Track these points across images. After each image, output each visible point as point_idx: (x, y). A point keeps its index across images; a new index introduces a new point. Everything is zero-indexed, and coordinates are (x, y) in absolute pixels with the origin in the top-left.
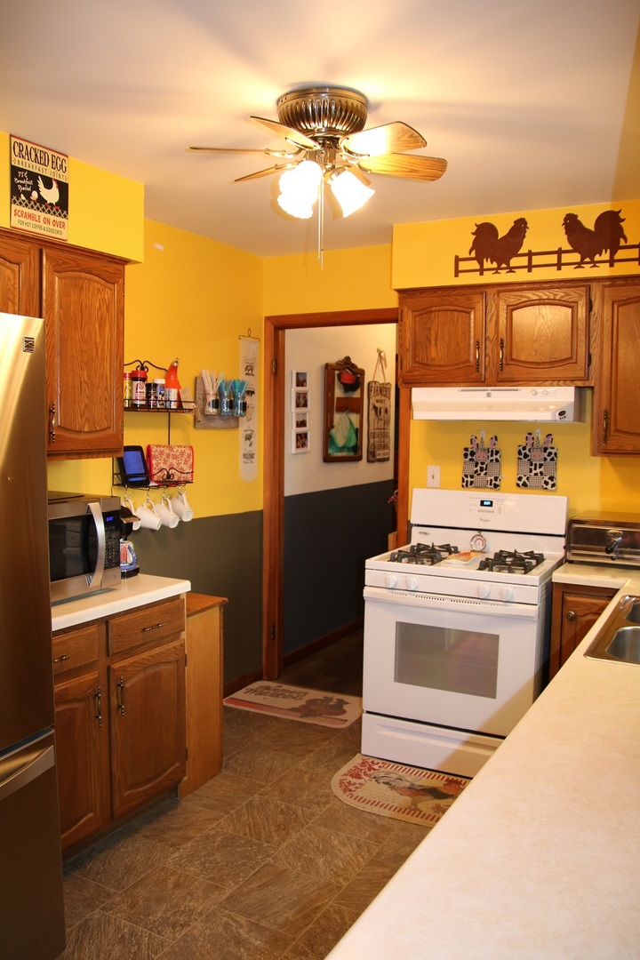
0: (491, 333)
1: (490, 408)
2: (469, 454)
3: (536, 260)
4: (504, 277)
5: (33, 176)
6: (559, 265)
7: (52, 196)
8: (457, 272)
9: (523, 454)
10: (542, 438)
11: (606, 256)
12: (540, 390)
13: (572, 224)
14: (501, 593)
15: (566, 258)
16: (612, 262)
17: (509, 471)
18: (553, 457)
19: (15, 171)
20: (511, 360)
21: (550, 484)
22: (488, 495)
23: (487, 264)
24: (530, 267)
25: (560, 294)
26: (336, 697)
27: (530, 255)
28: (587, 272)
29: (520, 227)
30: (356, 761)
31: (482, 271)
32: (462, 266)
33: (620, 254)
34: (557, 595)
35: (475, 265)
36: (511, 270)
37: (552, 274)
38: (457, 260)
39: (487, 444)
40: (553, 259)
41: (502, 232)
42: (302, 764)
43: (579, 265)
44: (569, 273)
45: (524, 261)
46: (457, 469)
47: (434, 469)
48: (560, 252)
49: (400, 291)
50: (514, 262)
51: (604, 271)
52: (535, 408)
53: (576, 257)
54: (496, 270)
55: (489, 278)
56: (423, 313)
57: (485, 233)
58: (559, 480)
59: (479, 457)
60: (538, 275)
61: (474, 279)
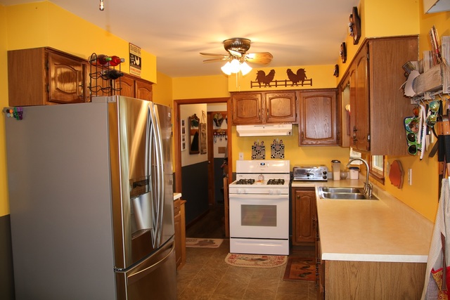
0: (264, 107)
1: (264, 132)
2: (254, 148)
3: (278, 83)
4: (268, 88)
5: (134, 56)
6: (286, 85)
7: (138, 62)
8: (252, 87)
9: (273, 147)
10: (279, 141)
11: (300, 83)
12: (281, 125)
13: (289, 72)
14: (277, 191)
15: (288, 83)
16: (302, 85)
17: (268, 153)
18: (283, 148)
19: (130, 54)
20: (271, 116)
21: (282, 157)
22: (263, 161)
23: (262, 84)
24: (276, 86)
25: (286, 94)
26: (209, 240)
27: (276, 81)
28: (295, 87)
29: (272, 73)
30: (229, 255)
31: (260, 86)
32: (253, 84)
33: (305, 82)
34: (293, 191)
35: (258, 84)
36: (270, 86)
37: (283, 88)
38: (252, 82)
39: (260, 144)
40: (284, 83)
41: (267, 74)
42: (211, 258)
43: (292, 85)
44: (289, 88)
45: (274, 83)
46: (250, 154)
47: (242, 154)
48: (286, 81)
49: (231, 92)
50: (271, 84)
51: (300, 87)
52: (280, 131)
53: (291, 83)
54: (265, 86)
55: (263, 89)
56: (240, 100)
57: (261, 74)
58: (285, 156)
59: (258, 149)
60: (279, 88)
61: (258, 89)
